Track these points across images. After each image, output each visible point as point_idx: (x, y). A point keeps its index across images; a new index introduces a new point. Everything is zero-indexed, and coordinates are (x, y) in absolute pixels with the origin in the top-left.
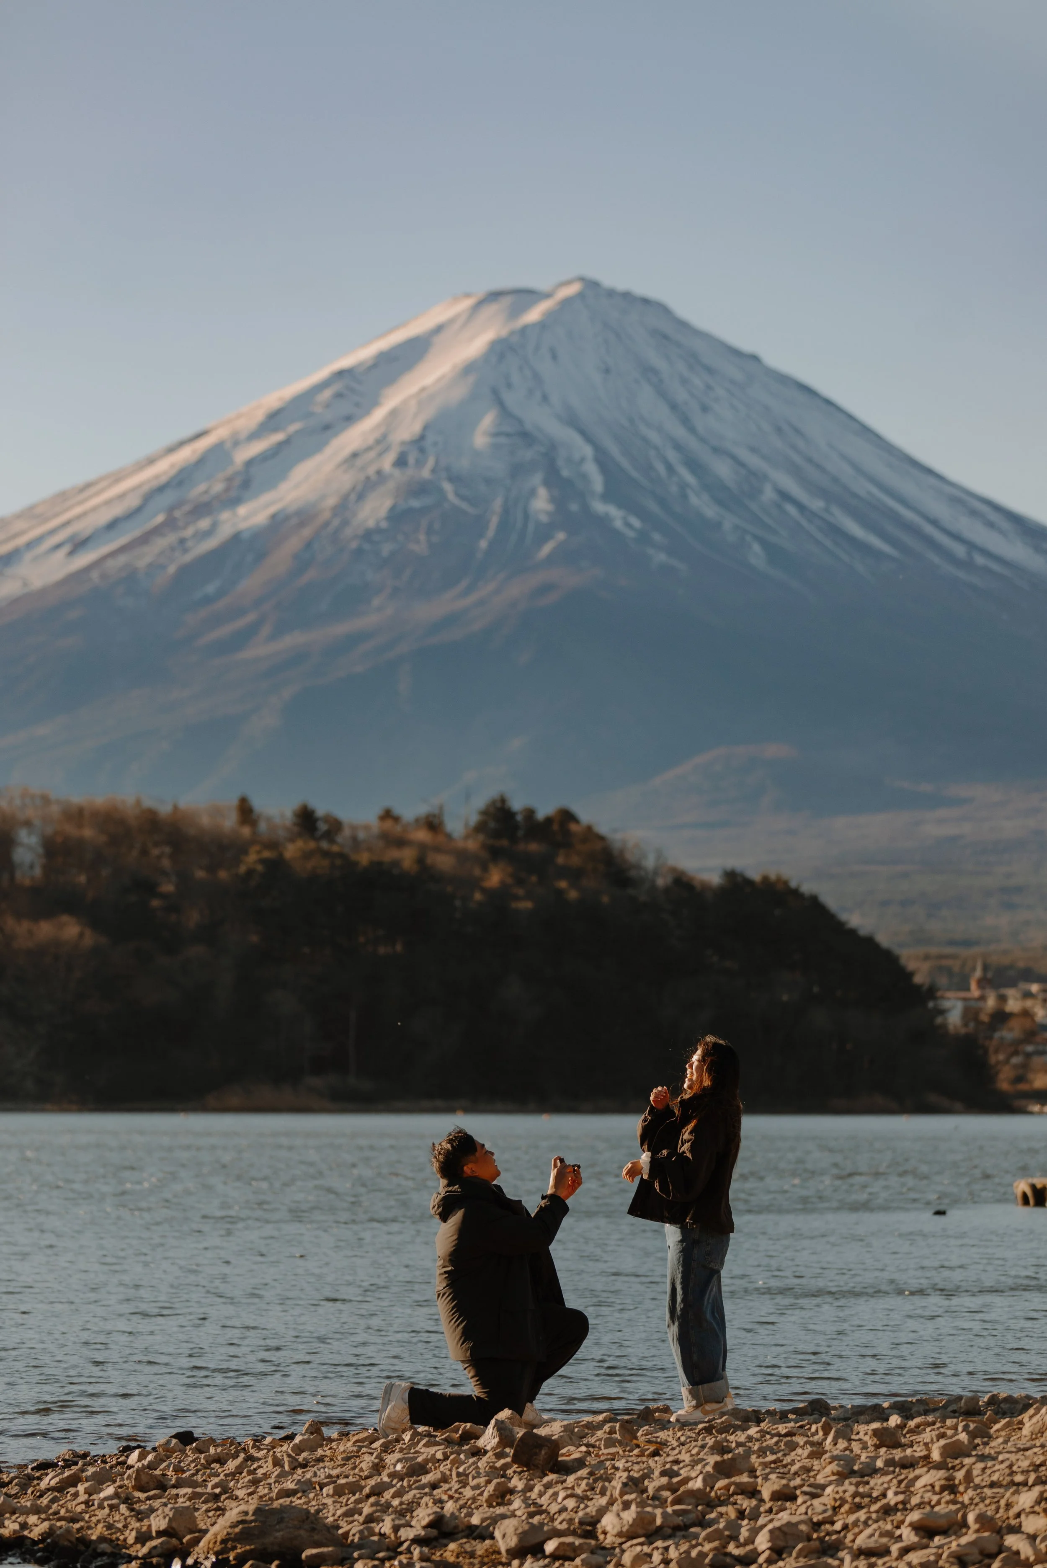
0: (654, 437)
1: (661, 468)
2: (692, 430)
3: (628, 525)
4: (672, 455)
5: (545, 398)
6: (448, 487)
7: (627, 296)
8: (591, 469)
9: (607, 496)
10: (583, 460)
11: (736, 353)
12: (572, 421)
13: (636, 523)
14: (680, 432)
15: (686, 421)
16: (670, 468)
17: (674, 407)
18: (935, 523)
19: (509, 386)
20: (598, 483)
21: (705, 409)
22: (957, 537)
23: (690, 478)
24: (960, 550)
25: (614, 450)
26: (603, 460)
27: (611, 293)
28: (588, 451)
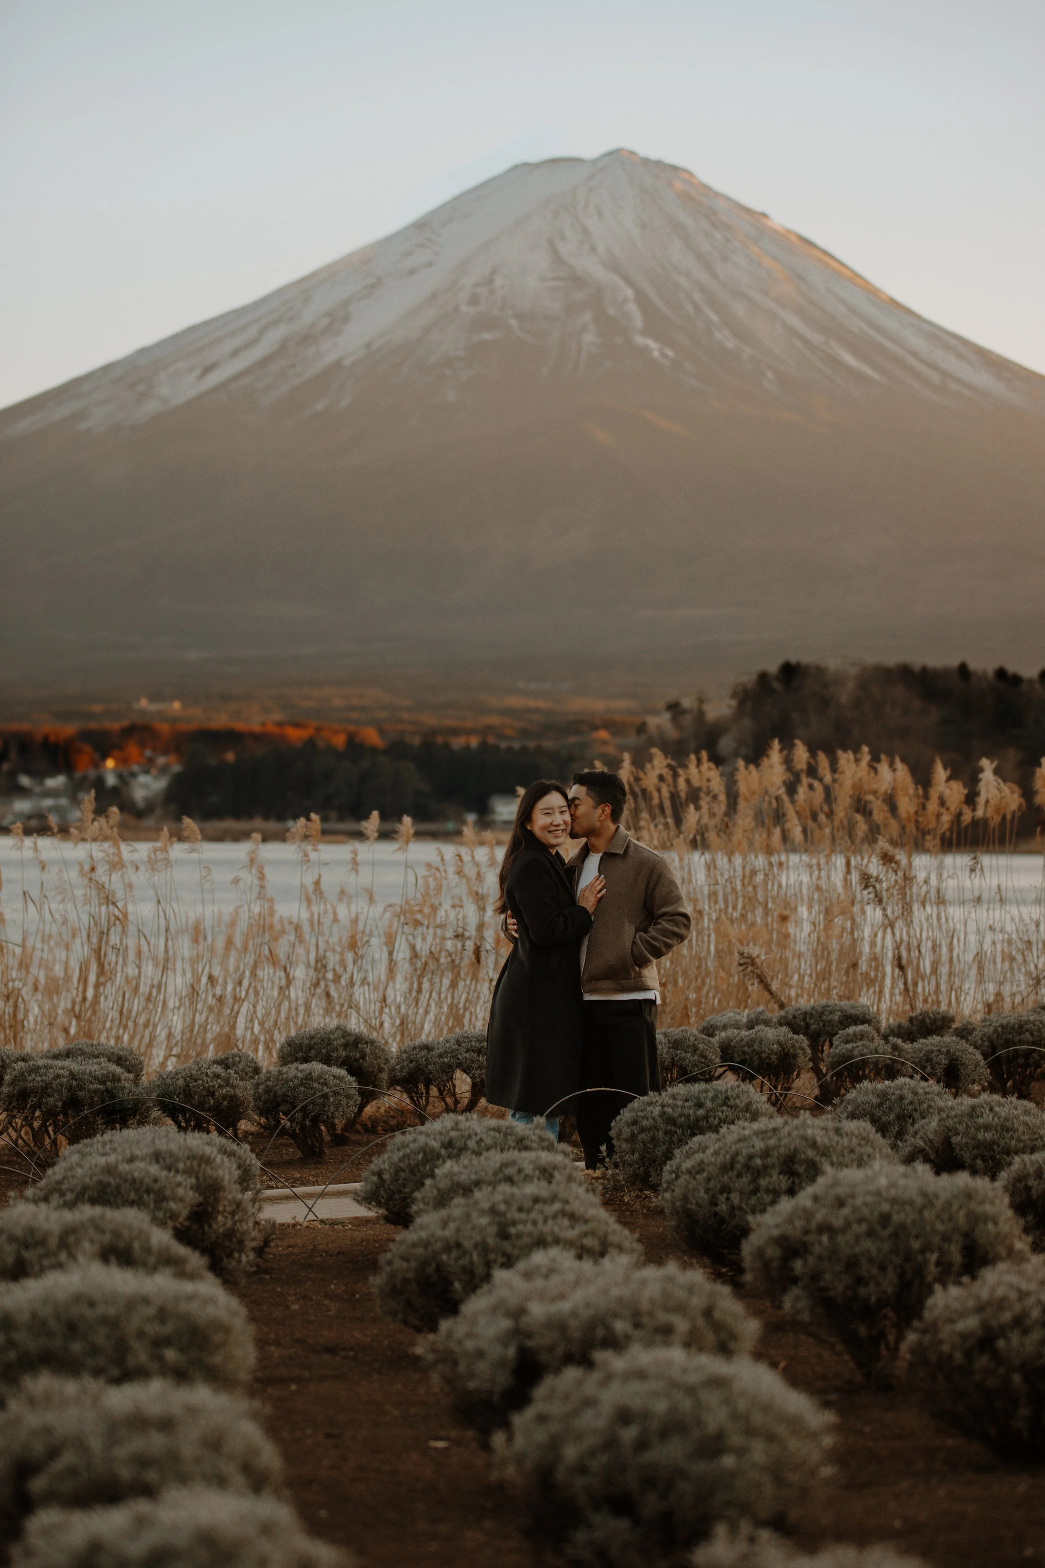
0: (683, 282)
1: (689, 308)
2: (714, 276)
3: (664, 355)
4: (697, 296)
5: (593, 249)
6: (514, 322)
7: (659, 163)
8: (632, 307)
9: (646, 332)
10: (625, 300)
11: (748, 211)
12: (614, 266)
13: (670, 353)
14: (703, 277)
15: (709, 268)
16: (696, 307)
17: (699, 256)
18: (915, 354)
19: (563, 238)
20: (638, 320)
21: (725, 259)
22: (933, 367)
23: (714, 317)
24: (935, 377)
25: (651, 292)
26: (642, 299)
27: (646, 161)
28: (629, 293)
